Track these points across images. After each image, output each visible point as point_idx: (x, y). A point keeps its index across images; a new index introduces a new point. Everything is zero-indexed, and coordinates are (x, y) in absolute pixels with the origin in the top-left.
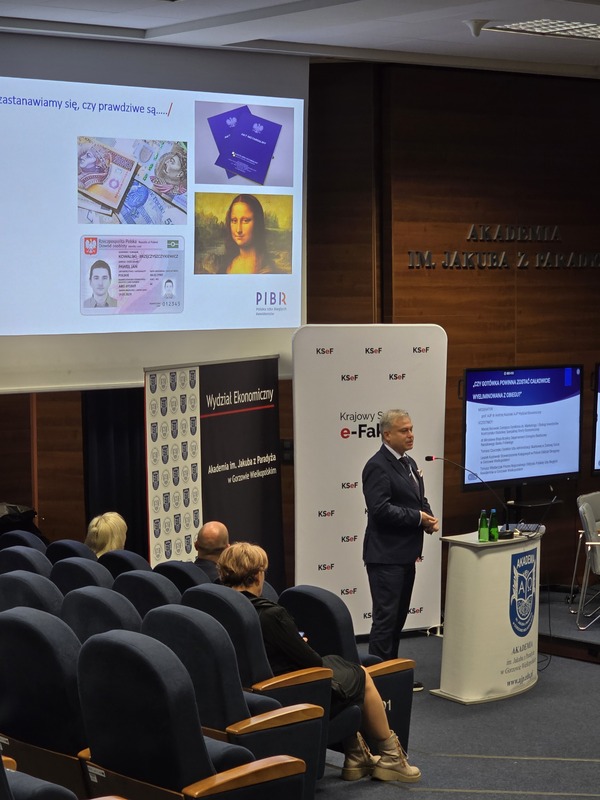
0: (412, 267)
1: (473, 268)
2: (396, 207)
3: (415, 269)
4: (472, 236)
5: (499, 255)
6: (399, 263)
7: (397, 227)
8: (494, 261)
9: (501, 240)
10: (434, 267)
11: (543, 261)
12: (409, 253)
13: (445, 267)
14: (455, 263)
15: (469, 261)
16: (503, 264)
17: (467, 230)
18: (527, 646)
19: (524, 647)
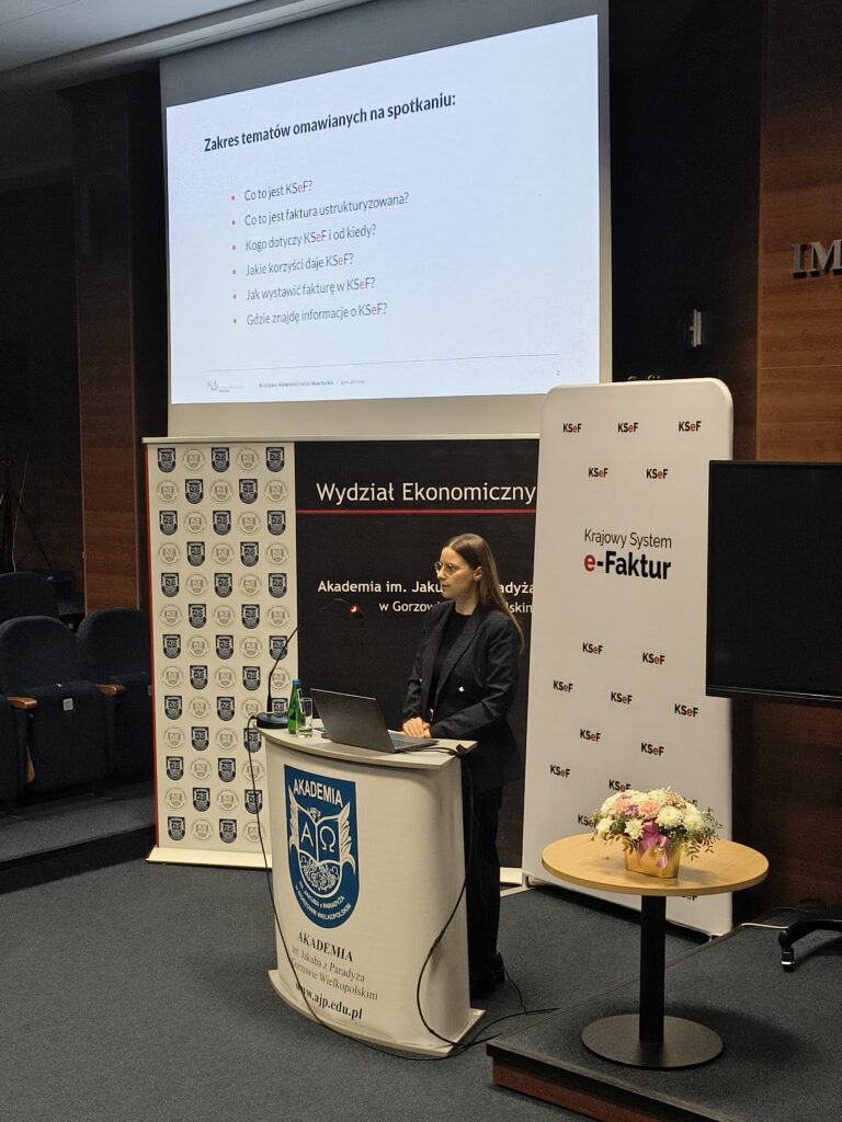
18: (330, 949)
19: (324, 947)
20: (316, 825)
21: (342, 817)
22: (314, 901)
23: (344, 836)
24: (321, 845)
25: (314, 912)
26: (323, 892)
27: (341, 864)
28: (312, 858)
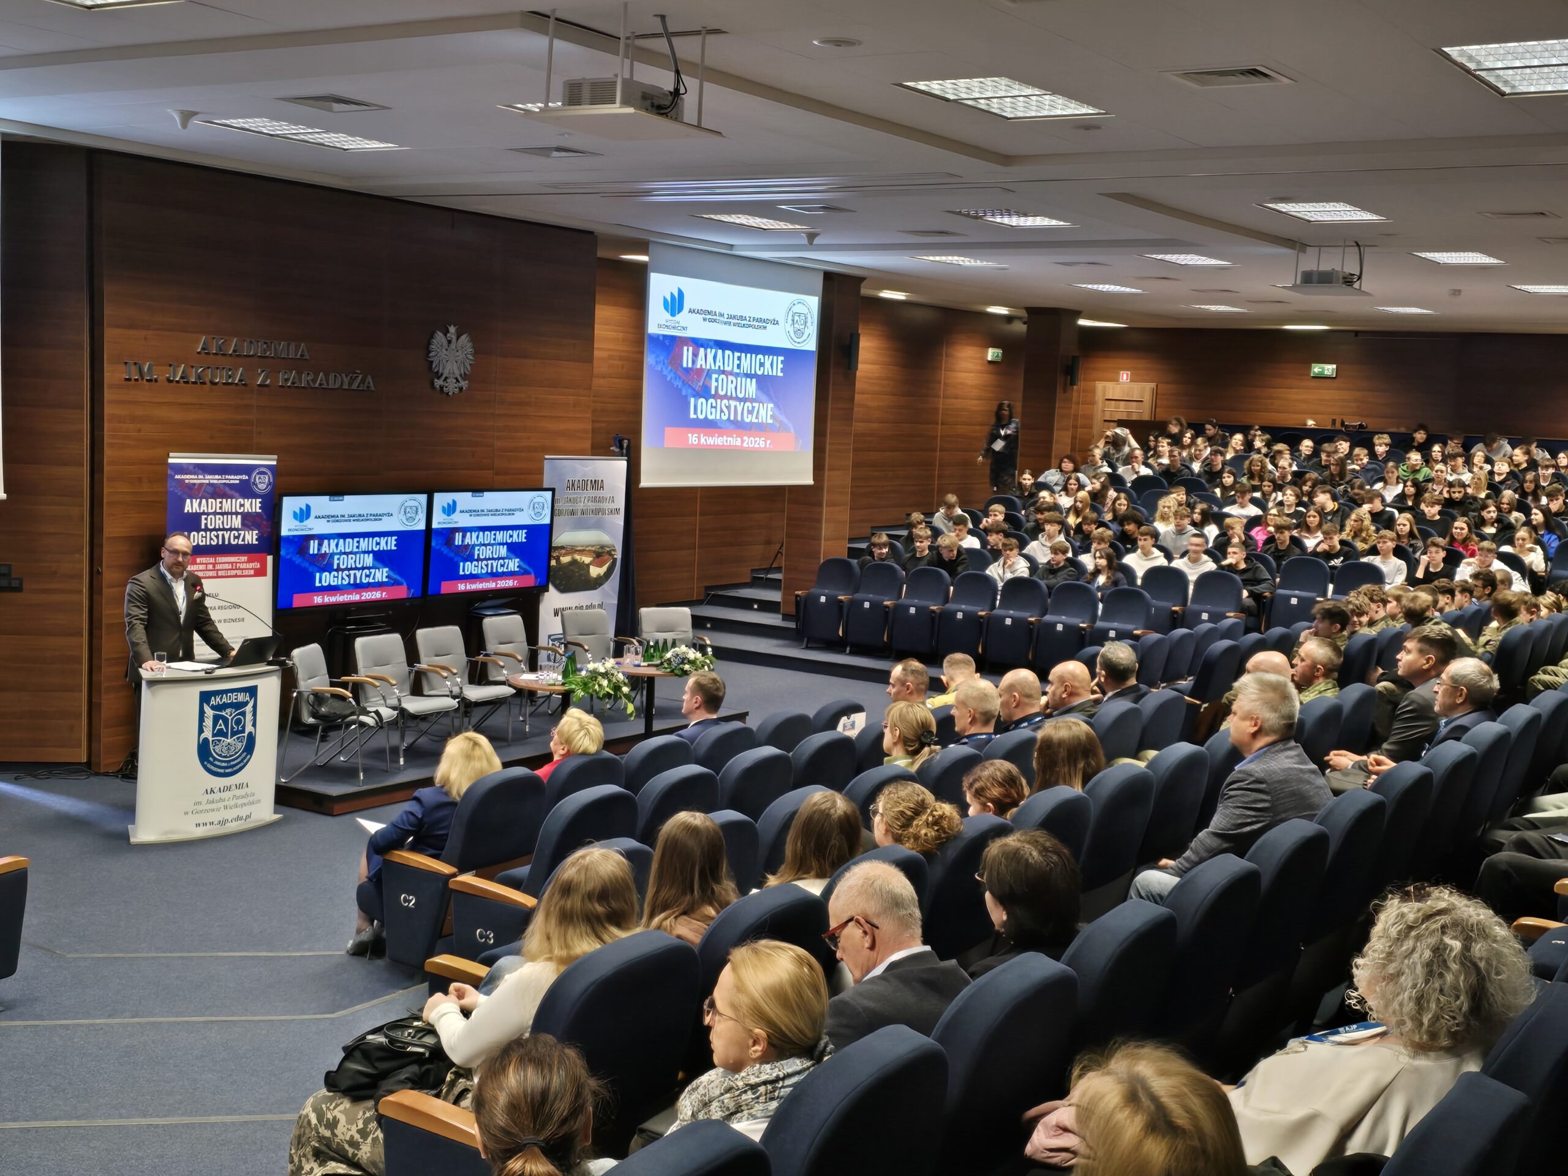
0: (126, 380)
1: (204, 383)
2: (108, 311)
3: (133, 382)
4: (203, 349)
5: (237, 369)
6: (112, 374)
7: (110, 334)
8: (230, 377)
9: (237, 354)
10: (156, 380)
11: (287, 380)
12: (126, 363)
13: (171, 381)
14: (182, 378)
15: (199, 377)
16: (240, 380)
17: (198, 342)
18: (233, 787)
19: (229, 788)
20: (230, 718)
21: (249, 708)
22: (224, 764)
23: (249, 717)
24: (232, 728)
25: (222, 771)
26: (231, 756)
27: (246, 734)
28: (223, 739)
